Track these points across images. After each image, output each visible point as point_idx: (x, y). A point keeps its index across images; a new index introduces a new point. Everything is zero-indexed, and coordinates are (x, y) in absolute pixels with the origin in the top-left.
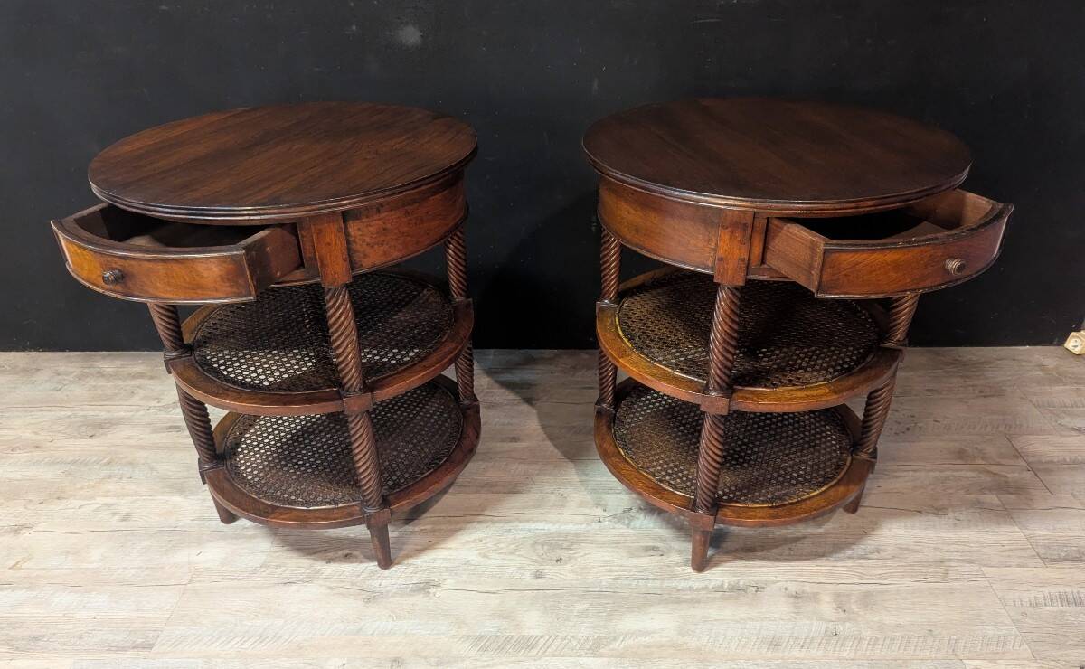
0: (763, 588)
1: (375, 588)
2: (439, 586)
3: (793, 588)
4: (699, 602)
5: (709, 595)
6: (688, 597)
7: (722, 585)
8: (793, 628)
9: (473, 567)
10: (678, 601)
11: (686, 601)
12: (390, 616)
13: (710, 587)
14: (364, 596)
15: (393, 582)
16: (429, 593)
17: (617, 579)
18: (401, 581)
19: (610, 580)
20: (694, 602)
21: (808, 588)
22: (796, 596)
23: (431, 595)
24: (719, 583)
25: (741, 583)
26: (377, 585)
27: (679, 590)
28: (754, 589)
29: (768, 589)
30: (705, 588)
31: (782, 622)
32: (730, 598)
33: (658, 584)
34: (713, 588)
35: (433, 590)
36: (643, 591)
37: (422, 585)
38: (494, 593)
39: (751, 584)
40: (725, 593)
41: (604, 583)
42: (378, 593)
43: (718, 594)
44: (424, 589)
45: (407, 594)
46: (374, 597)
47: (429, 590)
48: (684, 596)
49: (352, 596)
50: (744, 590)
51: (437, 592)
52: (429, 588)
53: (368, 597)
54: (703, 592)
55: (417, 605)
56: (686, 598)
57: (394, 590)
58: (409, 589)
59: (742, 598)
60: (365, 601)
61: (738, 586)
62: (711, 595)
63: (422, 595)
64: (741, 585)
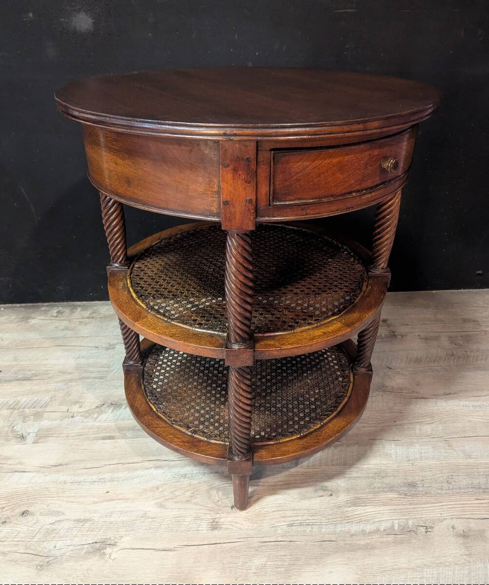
0: (431, 527)
1: (49, 551)
2: (114, 545)
3: (460, 526)
4: (373, 548)
5: (382, 540)
6: (362, 542)
7: (393, 526)
8: (469, 573)
9: (150, 520)
10: (354, 549)
11: (360, 548)
13: (382, 530)
14: (37, 563)
15: (69, 542)
16: (104, 554)
17: (292, 525)
18: (77, 541)
19: (285, 528)
20: (369, 548)
21: (473, 525)
22: (465, 535)
23: (108, 556)
24: (389, 524)
25: (410, 523)
26: (51, 547)
27: (352, 535)
28: (423, 530)
29: (436, 528)
30: (377, 531)
31: (457, 567)
32: (402, 542)
33: (331, 528)
34: (385, 530)
35: (108, 550)
36: (319, 538)
37: (98, 545)
38: (171, 550)
39: (420, 525)
40: (397, 536)
41: (279, 532)
42: (52, 558)
43: (390, 538)
44: (99, 550)
45: (82, 557)
46: (48, 562)
47: (104, 551)
48: (359, 543)
49: (25, 563)
50: (414, 532)
51: (113, 553)
52: (105, 549)
53: (41, 564)
54: (376, 537)
55: (91, 571)
56: (360, 544)
57: (68, 554)
58: (84, 551)
59: (414, 541)
60: (39, 568)
61: (408, 527)
62: (385, 540)
63: (97, 557)
64: (411, 527)
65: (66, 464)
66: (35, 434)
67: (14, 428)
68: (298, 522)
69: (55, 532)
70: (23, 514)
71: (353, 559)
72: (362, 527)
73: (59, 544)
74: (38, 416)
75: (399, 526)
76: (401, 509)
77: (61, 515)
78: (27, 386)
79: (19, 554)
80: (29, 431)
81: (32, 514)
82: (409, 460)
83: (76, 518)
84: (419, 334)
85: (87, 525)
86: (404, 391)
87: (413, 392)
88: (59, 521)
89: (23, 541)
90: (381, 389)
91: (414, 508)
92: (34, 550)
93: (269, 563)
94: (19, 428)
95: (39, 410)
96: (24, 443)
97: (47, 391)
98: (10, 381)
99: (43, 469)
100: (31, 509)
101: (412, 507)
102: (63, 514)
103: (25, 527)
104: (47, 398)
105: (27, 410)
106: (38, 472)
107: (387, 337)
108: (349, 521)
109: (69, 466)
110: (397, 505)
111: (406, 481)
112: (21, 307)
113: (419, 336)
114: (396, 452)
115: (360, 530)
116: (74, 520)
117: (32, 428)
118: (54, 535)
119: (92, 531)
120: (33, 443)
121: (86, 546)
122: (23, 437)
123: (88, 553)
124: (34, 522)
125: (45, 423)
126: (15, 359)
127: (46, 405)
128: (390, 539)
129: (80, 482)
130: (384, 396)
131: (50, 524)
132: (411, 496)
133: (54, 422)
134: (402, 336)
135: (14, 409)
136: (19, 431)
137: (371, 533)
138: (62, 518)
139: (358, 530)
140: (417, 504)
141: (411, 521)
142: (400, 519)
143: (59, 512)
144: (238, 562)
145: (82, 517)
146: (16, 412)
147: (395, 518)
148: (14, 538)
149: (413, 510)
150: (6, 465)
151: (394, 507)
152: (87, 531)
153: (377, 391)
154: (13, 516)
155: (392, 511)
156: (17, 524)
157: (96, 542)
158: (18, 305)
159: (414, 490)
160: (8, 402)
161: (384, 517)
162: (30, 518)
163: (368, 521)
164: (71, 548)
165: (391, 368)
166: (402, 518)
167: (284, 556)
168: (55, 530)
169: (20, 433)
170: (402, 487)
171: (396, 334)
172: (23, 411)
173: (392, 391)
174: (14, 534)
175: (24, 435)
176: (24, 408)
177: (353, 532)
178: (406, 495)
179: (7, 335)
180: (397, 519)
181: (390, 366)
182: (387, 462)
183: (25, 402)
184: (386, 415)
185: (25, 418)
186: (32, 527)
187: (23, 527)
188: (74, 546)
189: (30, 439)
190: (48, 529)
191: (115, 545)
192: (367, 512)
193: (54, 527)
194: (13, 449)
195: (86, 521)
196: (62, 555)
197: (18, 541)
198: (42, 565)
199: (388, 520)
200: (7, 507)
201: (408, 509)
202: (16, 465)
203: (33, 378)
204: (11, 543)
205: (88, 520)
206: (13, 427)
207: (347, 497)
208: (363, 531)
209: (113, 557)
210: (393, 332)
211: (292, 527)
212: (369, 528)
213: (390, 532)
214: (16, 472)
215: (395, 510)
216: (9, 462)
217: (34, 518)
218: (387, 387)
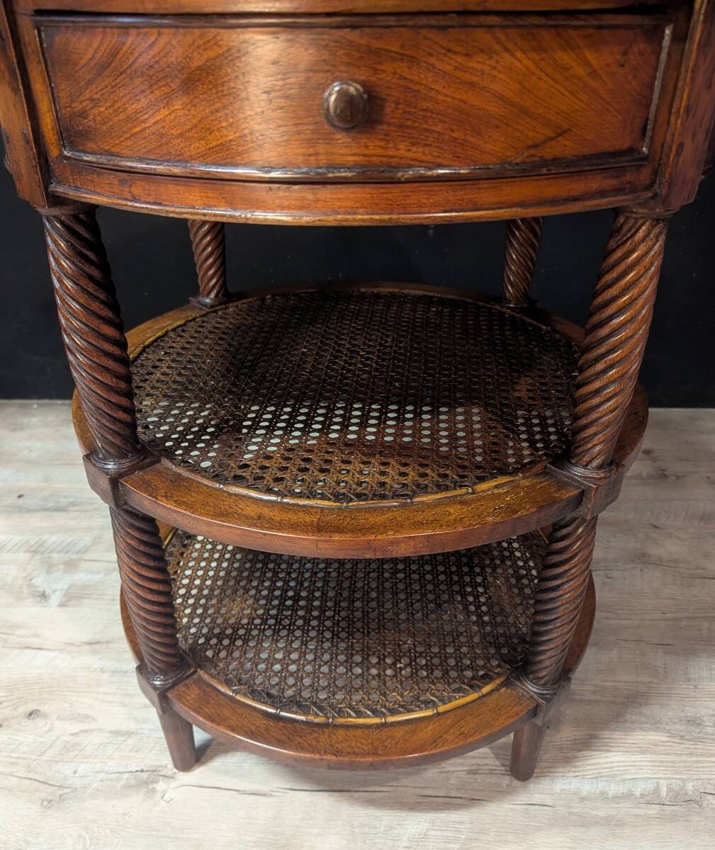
1: (66, 778)
4: (620, 824)
6: (602, 813)
7: (657, 790)
10: (585, 822)
11: (596, 822)
12: (80, 836)
13: (638, 793)
14: (43, 795)
15: (98, 767)
16: (154, 791)
18: (112, 766)
19: (463, 775)
23: (159, 795)
24: (650, 786)
25: (690, 786)
26: (69, 772)
27: (583, 799)
30: (628, 796)
32: (673, 818)
34: (642, 796)
35: (161, 786)
37: (145, 775)
38: (265, 795)
39: (707, 791)
40: (663, 807)
41: (453, 781)
42: (68, 790)
43: (653, 810)
44: (146, 783)
45: (116, 793)
46: (61, 796)
47: (155, 785)
48: (594, 813)
49: (25, 794)
50: (697, 802)
51: (170, 790)
52: (157, 782)
53: (50, 798)
54: (625, 805)
55: (130, 817)
56: (597, 815)
57: (95, 785)
58: (122, 783)
59: (696, 819)
60: (45, 803)
61: (686, 794)
62: (641, 812)
63: (142, 795)
64: (691, 793)
65: (107, 642)
66: (64, 592)
67: (33, 581)
68: (486, 767)
69: (78, 748)
70: (30, 714)
71: (583, 840)
72: (601, 785)
73: (81, 769)
74: (71, 565)
75: (670, 790)
76: (673, 762)
77: (90, 722)
78: (61, 519)
79: (16, 779)
80: (55, 587)
81: (45, 716)
82: (689, 680)
83: (113, 729)
84: (708, 475)
85: (131, 741)
86: (681, 565)
87: (697, 568)
88: (86, 731)
89: (25, 759)
90: (639, 559)
91: (696, 762)
92: (41, 774)
93: (433, 833)
94: (40, 581)
95: (74, 556)
96: (45, 604)
97: (89, 529)
98: (35, 511)
99: (69, 646)
100: (44, 708)
101: (694, 759)
102: (94, 719)
103: (32, 737)
104: (87, 539)
105: (55, 556)
106: (61, 650)
107: (651, 477)
108: (578, 774)
109: (111, 646)
110: (665, 754)
111: (683, 714)
112: (63, 404)
113: (708, 478)
114: (665, 664)
115: (598, 791)
116: (111, 732)
117: (59, 584)
118: (76, 753)
119: (137, 751)
120: (61, 605)
121: (126, 776)
122: (44, 596)
123: (128, 787)
124: (46, 729)
125: (81, 577)
126: (46, 480)
127: (86, 550)
128: (651, 812)
129: (126, 672)
130: (645, 570)
131: (72, 735)
132: (690, 740)
133: (95, 576)
134: (678, 477)
135: (35, 552)
136: (38, 587)
137: (617, 798)
138: (92, 726)
139: (593, 791)
140: (703, 755)
141: (691, 784)
142: (669, 779)
143: (87, 717)
144: (378, 826)
145: (124, 728)
146: (38, 557)
147: (660, 776)
148: (12, 752)
149: (695, 765)
150: (13, 637)
151: (660, 758)
152: (130, 751)
153: (633, 561)
154: (13, 717)
155: (656, 764)
156: (19, 730)
157: (142, 771)
158: (59, 402)
159: (698, 730)
160: (28, 541)
161: (643, 773)
162: (39, 722)
163: (613, 776)
164: (101, 776)
165: (656, 527)
166: (675, 776)
167: (461, 823)
168: (78, 744)
169: (41, 589)
170: (675, 723)
171: (667, 473)
172: (49, 557)
173: (659, 563)
174: (14, 747)
175: (46, 594)
176: (51, 552)
177: (584, 793)
178: (682, 737)
179: (38, 444)
180: (665, 779)
181: (656, 523)
182: (649, 679)
183: (54, 543)
184: (648, 601)
185: (50, 567)
186: (41, 737)
187: (27, 737)
188: (107, 773)
189: (55, 599)
190: (68, 742)
191: (171, 778)
192: (612, 762)
193: (77, 739)
194: (28, 612)
195: (129, 734)
196: (85, 787)
197: (18, 758)
198: (51, 801)
199: (649, 778)
200: (6, 701)
201: (685, 762)
202: (29, 637)
203: (70, 509)
204: (7, 759)
205: (132, 733)
206: (31, 580)
207: (576, 733)
208: (602, 793)
209: (167, 797)
210: (662, 470)
211: (477, 776)
212: (613, 789)
213: (651, 798)
214: (27, 648)
215: (662, 762)
216: (19, 632)
217: (46, 724)
218: (649, 556)
